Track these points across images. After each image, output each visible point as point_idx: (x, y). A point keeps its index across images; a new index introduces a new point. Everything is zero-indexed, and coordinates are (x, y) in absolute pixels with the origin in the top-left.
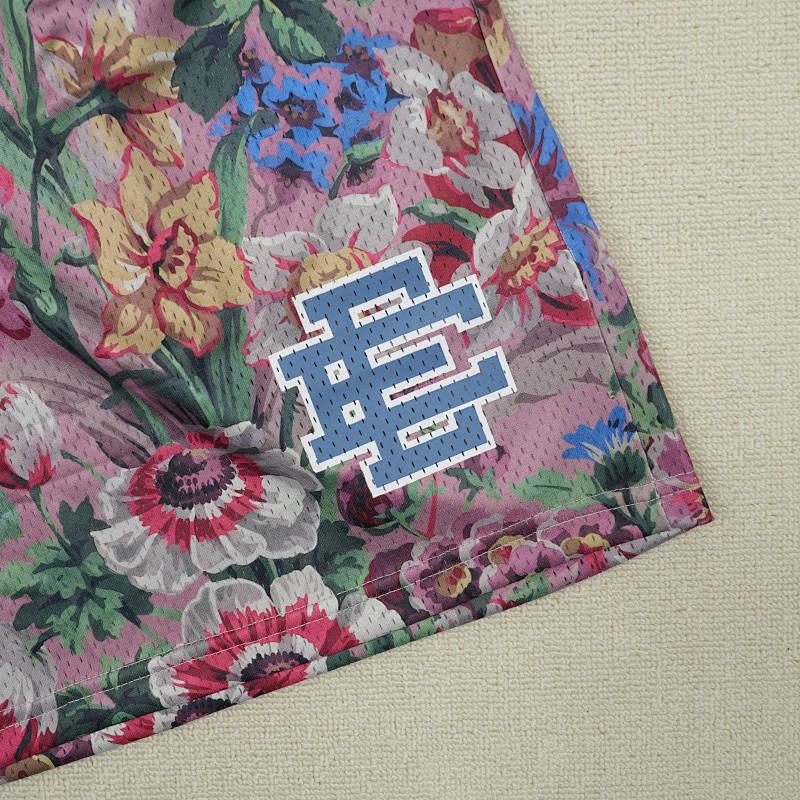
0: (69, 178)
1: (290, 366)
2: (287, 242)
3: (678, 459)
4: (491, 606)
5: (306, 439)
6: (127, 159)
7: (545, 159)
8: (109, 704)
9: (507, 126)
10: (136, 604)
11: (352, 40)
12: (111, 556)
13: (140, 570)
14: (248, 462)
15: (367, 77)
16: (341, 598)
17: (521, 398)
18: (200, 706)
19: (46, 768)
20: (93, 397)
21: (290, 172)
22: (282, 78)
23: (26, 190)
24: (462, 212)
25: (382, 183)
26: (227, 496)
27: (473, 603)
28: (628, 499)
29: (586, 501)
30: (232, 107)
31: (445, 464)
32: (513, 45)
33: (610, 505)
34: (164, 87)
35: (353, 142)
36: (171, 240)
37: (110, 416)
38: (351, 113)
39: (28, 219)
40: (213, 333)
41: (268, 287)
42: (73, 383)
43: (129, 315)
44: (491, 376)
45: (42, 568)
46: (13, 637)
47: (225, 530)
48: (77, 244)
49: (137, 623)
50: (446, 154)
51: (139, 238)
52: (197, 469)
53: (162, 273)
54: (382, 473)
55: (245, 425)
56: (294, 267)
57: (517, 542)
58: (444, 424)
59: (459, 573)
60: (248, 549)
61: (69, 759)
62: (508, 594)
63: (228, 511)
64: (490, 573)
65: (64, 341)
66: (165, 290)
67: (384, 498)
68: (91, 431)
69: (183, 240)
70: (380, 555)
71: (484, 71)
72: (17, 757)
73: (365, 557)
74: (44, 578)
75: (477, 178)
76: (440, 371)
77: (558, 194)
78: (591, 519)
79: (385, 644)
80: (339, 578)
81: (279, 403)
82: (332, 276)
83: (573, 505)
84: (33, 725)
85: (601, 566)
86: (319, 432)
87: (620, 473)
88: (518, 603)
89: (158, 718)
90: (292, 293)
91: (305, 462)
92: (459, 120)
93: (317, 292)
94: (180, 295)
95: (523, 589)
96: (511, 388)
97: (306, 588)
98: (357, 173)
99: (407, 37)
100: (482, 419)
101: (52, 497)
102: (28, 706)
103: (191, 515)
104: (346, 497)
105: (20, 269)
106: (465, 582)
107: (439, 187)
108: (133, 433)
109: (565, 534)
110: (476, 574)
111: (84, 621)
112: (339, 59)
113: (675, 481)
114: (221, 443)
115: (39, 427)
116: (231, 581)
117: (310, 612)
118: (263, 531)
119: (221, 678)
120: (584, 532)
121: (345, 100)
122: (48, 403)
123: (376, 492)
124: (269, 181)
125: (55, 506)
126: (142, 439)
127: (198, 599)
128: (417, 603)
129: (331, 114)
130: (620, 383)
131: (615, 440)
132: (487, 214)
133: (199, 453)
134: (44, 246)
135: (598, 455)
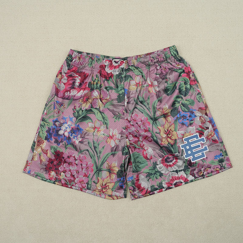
0: (157, 124)
1: (182, 146)
2: (182, 132)
3: (228, 160)
4: (205, 177)
5: (184, 155)
6: (166, 122)
7: (213, 124)
8: (158, 187)
9: (209, 120)
10: (161, 175)
11: (191, 110)
12: (158, 168)
13: (162, 171)
14: (177, 158)
15: (193, 114)
16: (187, 175)
17: (209, 151)
18: (169, 188)
19: (148, 195)
20: (158, 149)
21: (183, 124)
22: (182, 113)
23: (152, 125)
24: (203, 130)
25: (193, 126)
26: (173, 162)
27: (203, 176)
28: (222, 164)
29: (217, 164)
30: (177, 116)
31: (200, 159)
32: (209, 111)
33: (220, 165)
34: (169, 114)
35: (190, 121)
36: (170, 131)
37: (159, 151)
38: (190, 118)
39: (152, 128)
40: (174, 142)
41: (180, 137)
42: (155, 147)
43: (164, 140)
44: (206, 149)
45: (150, 170)
46: (146, 178)
47: (173, 166)
48: (158, 131)
49: (161, 177)
50: (202, 123)
51: (166, 131)
52: (170, 158)
53: (168, 135)
54: (193, 160)
55: (177, 153)
56: (183, 135)
57: (209, 169)
58: (200, 154)
59: (201, 172)
60: (175, 168)
61: (152, 194)
62: (207, 176)
63: (173, 164)
64: (205, 173)
65: (156, 142)
66: (168, 137)
67: (193, 163)
68: (157, 153)
69: (171, 132)
70: (192, 170)
71: (206, 114)
72: (145, 194)
73: (190, 170)
74: (150, 171)
75: (205, 126)
76: (200, 148)
77: (214, 128)
78: (217, 166)
79: (192, 181)
80: (186, 173)
81: (181, 151)
82: (187, 136)
83: (215, 165)
84: (147, 190)
85: (219, 173)
86: (186, 154)
87: (221, 161)
88: (209, 177)
89: (163, 189)
90: (183, 138)
91: (184, 158)
92: (203, 120)
93: (186, 138)
94: (170, 138)
95: (209, 175)
96: (208, 150)
97: (182, 174)
98: (191, 124)
99: (197, 110)
100: (205, 154)
101: (152, 161)
102: (147, 187)
103: (169, 164)
104: (188, 162)
105: (152, 134)
106: (202, 174)
107: (200, 127)
108: (162, 153)
109: (214, 168)
110: (203, 173)
111: (155, 176)
112: (190, 112)
113: (228, 162)
114: (174, 155)
115: (151, 152)
116: (173, 172)
117: (183, 177)
118: (177, 166)
119: (172, 184)
120: (217, 168)
121: (190, 116)
122: (152, 150)
123: (192, 162)
124: (180, 125)
125: (152, 162)
126: (163, 154)
127: (169, 174)
128: (196, 176)
129: (188, 118)
130: (221, 150)
131: (221, 157)
132: (206, 130)
133: (170, 156)
134: (154, 131)
135: (218, 159)
